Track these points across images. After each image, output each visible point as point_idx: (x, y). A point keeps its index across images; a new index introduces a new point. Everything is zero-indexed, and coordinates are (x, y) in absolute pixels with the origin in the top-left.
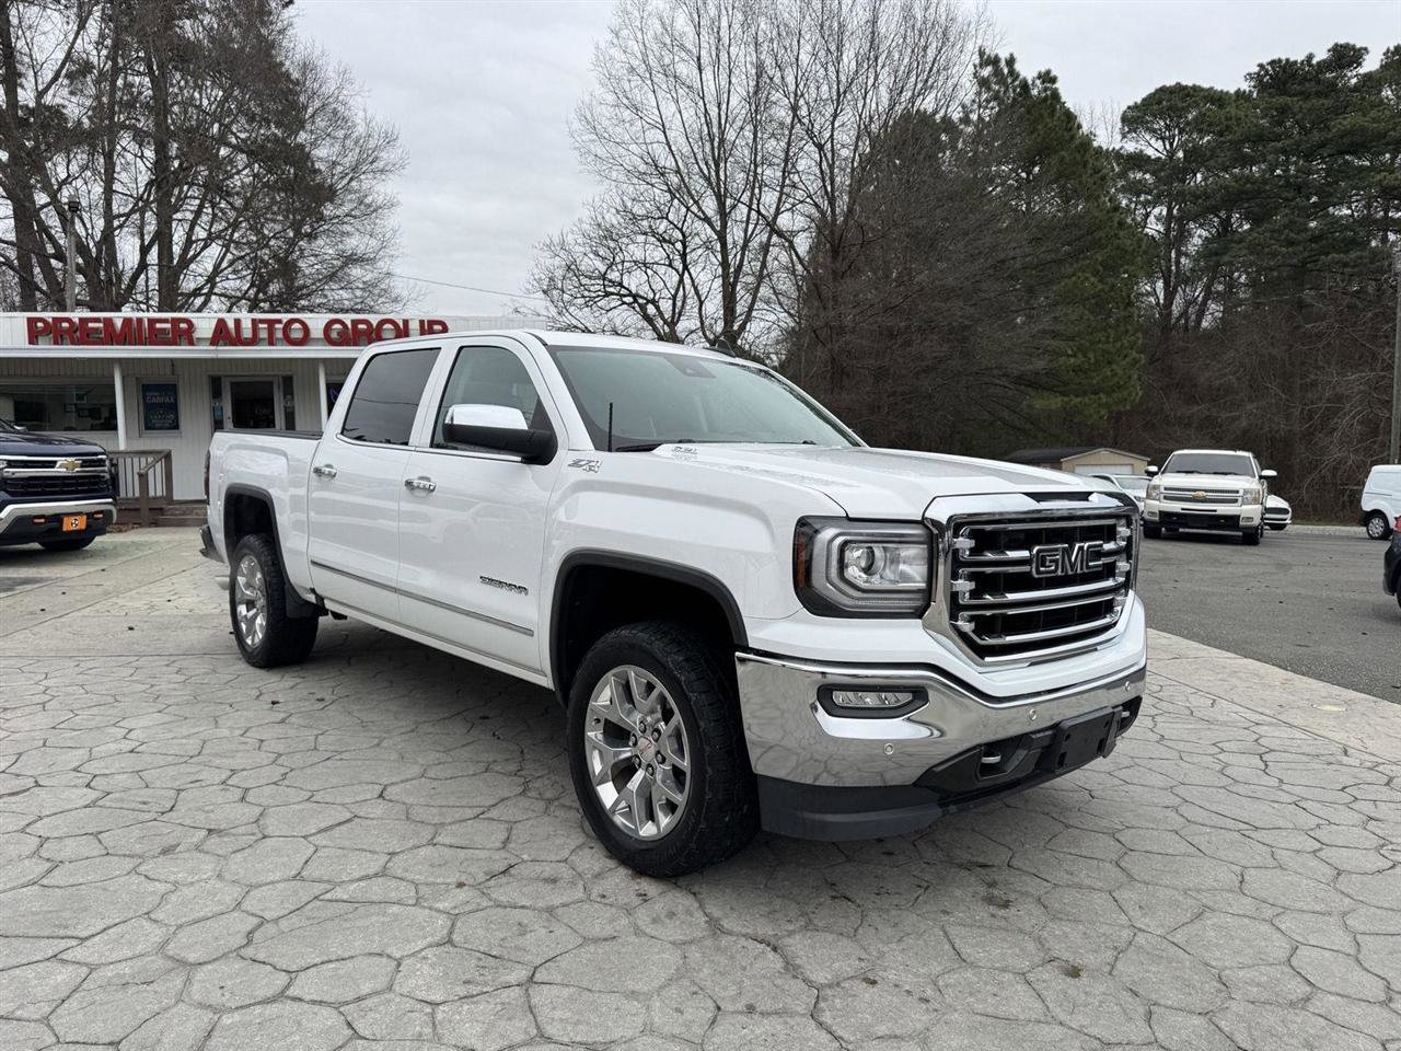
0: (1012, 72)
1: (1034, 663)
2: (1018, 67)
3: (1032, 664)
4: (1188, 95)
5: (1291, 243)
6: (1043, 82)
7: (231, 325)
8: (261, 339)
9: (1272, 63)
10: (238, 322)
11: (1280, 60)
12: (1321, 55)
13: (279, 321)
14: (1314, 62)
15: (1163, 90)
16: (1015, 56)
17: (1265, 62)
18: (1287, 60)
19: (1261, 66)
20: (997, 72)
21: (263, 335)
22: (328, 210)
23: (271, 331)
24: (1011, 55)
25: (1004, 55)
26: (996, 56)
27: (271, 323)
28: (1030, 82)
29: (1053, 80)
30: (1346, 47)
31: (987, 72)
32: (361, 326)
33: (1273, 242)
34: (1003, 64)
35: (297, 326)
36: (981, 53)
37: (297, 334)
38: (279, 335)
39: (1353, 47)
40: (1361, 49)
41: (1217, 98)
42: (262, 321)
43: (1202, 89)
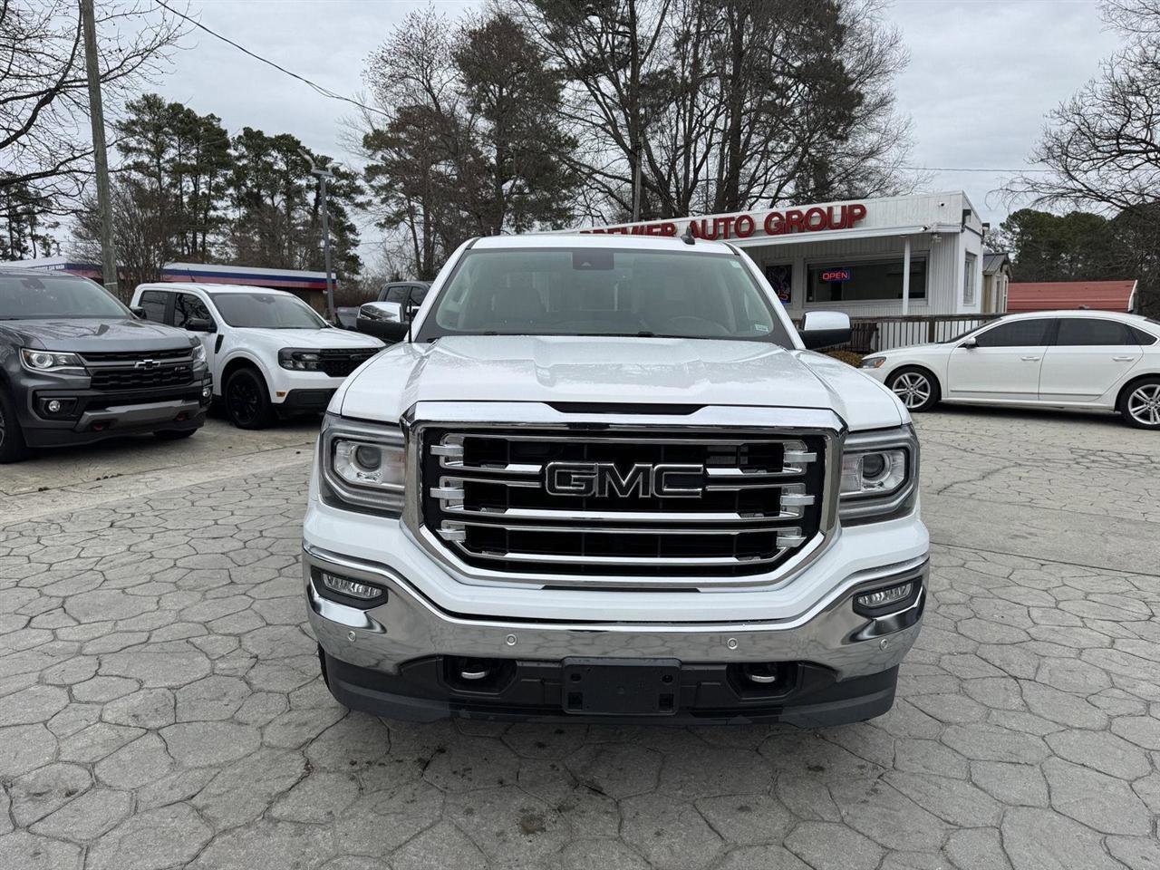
1: (550, 587)
3: (546, 588)
7: (700, 225)
8: (720, 235)
10: (704, 222)
13: (732, 219)
21: (721, 231)
22: (857, 111)
23: (726, 228)
27: (727, 221)
32: (795, 217)
35: (745, 221)
37: (745, 228)
38: (732, 230)
42: (721, 220)
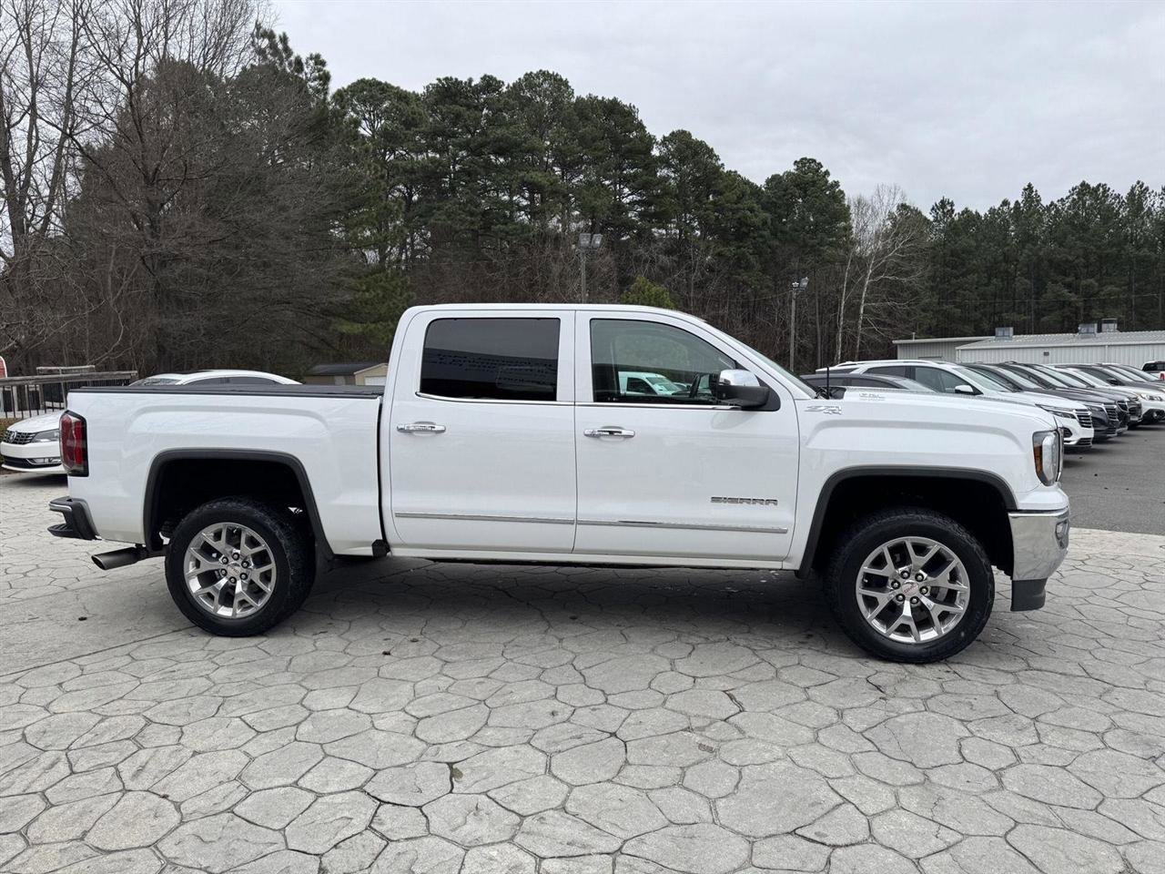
0: (287, 49)
2: (290, 44)
4: (383, 89)
5: (472, 214)
6: (316, 63)
9: (446, 79)
11: (451, 79)
12: (476, 81)
14: (473, 85)
15: (363, 81)
16: (288, 36)
17: (441, 78)
18: (456, 79)
19: (439, 80)
20: (273, 46)
24: (284, 34)
25: (278, 32)
26: (272, 31)
28: (304, 61)
29: (323, 63)
30: (491, 78)
31: (265, 43)
33: (461, 212)
34: (277, 39)
36: (258, 27)
39: (495, 79)
40: (500, 82)
41: (403, 97)
43: (392, 87)
